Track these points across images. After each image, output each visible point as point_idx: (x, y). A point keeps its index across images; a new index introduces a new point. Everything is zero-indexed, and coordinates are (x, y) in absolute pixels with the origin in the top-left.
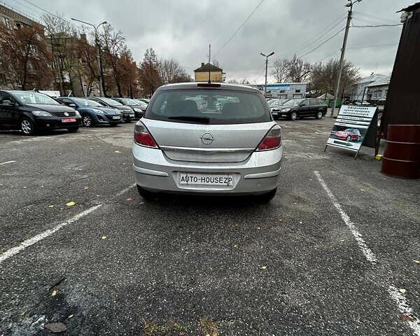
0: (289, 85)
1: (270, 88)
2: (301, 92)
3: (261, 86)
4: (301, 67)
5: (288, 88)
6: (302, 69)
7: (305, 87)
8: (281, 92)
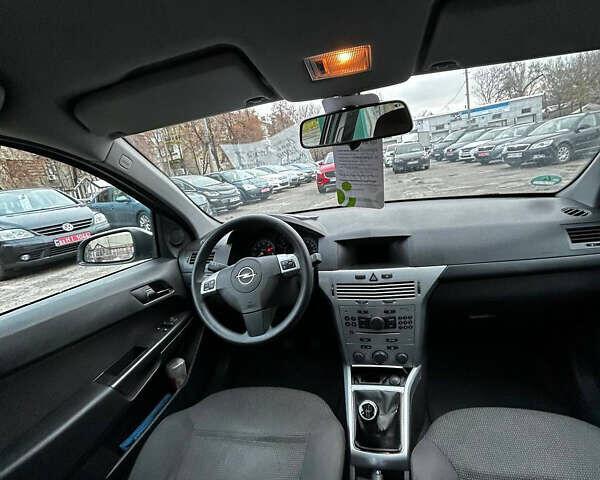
0: (507, 104)
1: (475, 114)
2: (533, 111)
3: (457, 114)
4: (523, 73)
5: (507, 109)
6: (526, 74)
7: (540, 101)
8: (494, 117)
